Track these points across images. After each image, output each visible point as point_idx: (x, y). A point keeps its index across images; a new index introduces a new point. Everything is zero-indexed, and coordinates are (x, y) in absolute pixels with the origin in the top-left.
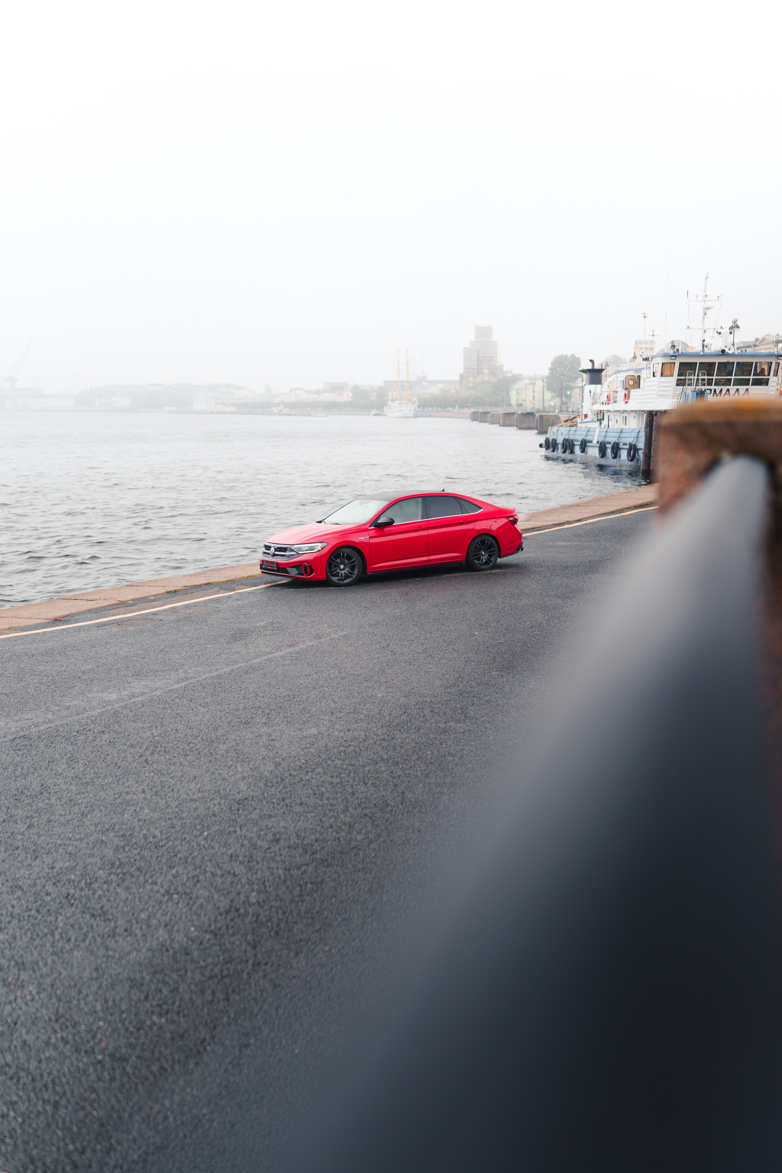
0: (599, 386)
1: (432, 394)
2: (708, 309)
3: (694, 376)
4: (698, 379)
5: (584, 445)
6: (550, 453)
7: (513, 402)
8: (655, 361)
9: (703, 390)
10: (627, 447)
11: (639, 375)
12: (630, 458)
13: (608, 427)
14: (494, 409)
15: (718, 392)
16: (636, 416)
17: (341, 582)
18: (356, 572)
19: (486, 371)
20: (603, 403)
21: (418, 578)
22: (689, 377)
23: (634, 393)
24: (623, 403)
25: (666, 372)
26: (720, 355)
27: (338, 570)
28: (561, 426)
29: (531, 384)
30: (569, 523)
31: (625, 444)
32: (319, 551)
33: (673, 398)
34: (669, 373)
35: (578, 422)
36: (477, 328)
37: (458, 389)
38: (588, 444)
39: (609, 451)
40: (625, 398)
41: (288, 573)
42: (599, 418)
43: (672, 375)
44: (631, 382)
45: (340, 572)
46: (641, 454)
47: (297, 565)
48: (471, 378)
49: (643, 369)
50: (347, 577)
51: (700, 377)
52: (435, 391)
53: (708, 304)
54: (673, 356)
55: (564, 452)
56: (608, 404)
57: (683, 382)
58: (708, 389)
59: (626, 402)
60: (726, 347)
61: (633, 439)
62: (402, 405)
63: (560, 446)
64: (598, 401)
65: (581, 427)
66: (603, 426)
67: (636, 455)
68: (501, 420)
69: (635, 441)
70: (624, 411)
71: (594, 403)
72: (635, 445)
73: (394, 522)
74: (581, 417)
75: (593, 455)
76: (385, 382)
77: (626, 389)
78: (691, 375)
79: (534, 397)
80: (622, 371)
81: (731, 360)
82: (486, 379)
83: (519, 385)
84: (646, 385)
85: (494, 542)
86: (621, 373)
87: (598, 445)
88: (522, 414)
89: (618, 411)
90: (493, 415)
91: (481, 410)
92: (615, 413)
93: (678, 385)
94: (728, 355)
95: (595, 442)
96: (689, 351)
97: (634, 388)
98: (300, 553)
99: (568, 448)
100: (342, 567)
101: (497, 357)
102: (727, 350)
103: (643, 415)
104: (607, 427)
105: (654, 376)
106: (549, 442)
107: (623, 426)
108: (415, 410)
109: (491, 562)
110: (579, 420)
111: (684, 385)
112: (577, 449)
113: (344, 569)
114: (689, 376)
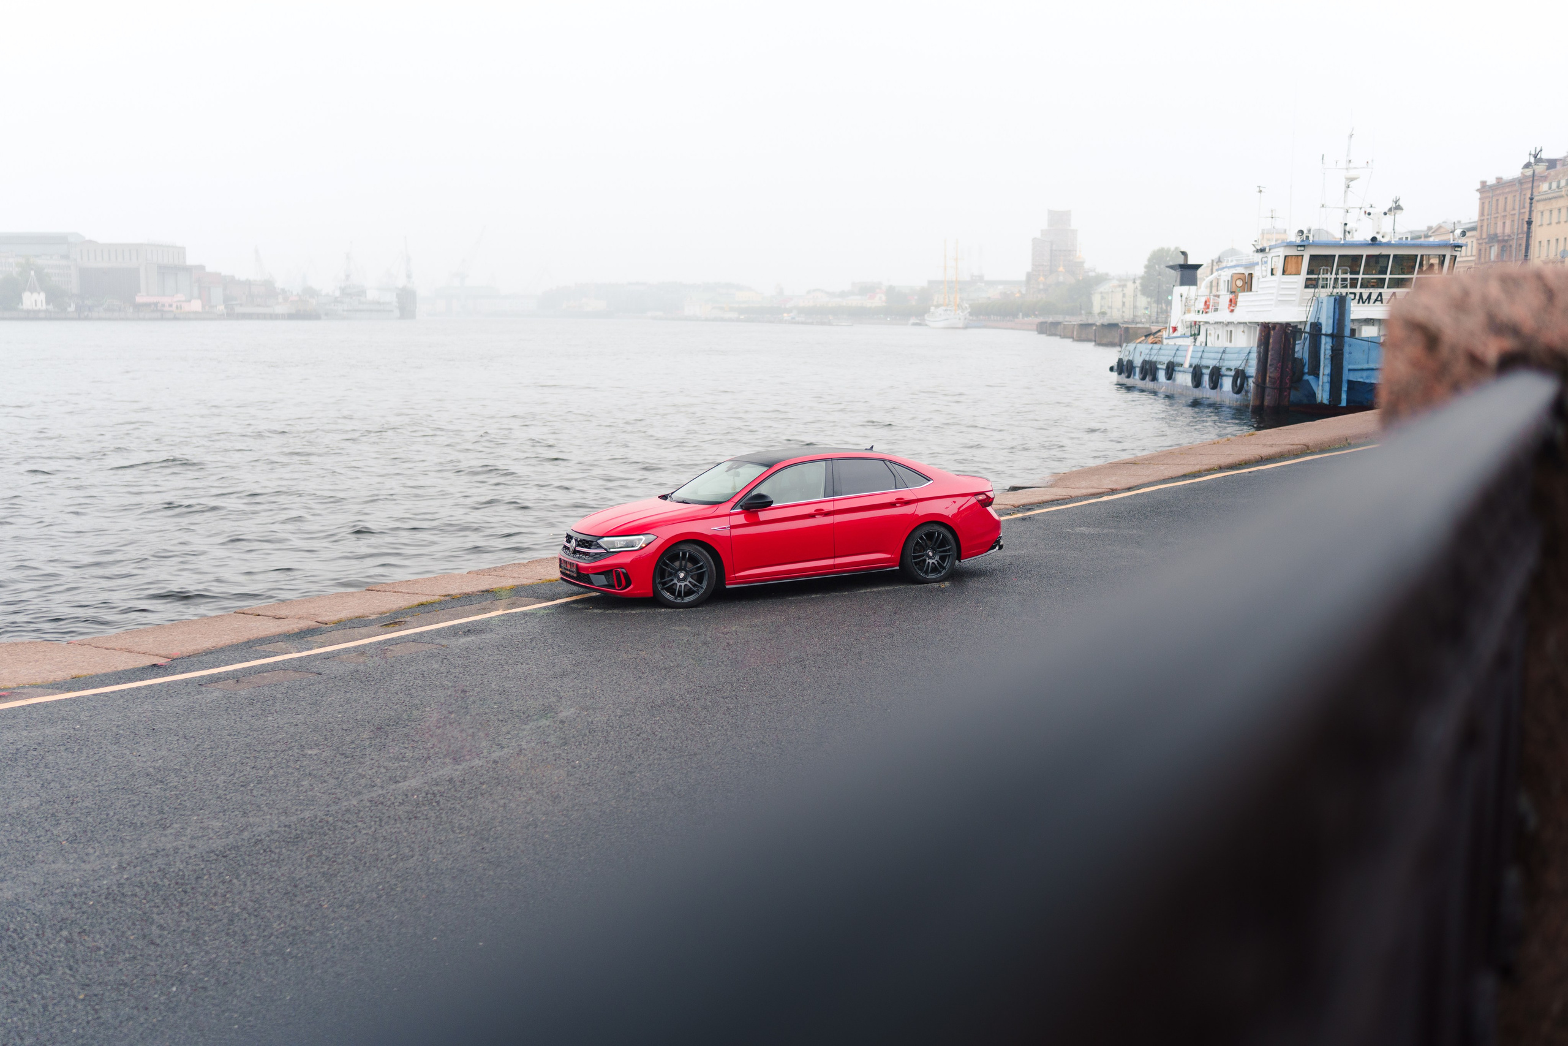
0: (1193, 288)
1: (989, 298)
2: (1352, 180)
3: (1331, 274)
4: (1336, 279)
5: (1171, 369)
6: (1123, 379)
7: (1096, 309)
8: (1274, 253)
9: (1344, 294)
10: (1233, 373)
11: (1251, 272)
12: (1236, 390)
13: (1206, 345)
14: (1068, 318)
15: (1365, 297)
16: (1246, 330)
17: (679, 600)
18: (704, 585)
19: (1061, 269)
20: (1199, 312)
21: (816, 593)
22: (1323, 276)
23: (1243, 297)
24: (1228, 311)
25: (1289, 269)
26: (1369, 245)
27: (675, 581)
28: (1140, 343)
29: (1120, 286)
30: (1113, 491)
31: (1229, 369)
32: (642, 548)
33: (1300, 305)
34: (1294, 270)
35: (1164, 336)
36: (1050, 212)
37: (1024, 292)
38: (1177, 368)
39: (1206, 379)
40: (1230, 305)
41: (591, 583)
42: (1193, 333)
43: (1299, 274)
44: (1240, 283)
45: (679, 584)
46: (1251, 383)
47: (606, 571)
48: (1042, 278)
49: (1257, 264)
50: (689, 592)
51: (1340, 276)
52: (993, 294)
53: (1352, 173)
54: (1301, 246)
55: (1143, 379)
56: (1206, 312)
57: (1314, 282)
58: (1351, 293)
59: (1232, 311)
60: (1378, 233)
61: (1241, 362)
62: (949, 312)
63: (1138, 370)
64: (1192, 309)
65: (1167, 344)
66: (1198, 343)
67: (1245, 385)
68: (1075, 333)
69: (1243, 365)
70: (1228, 323)
71: (1187, 310)
72: (1243, 371)
73: (771, 502)
74: (1167, 330)
75: (1184, 384)
76: (930, 282)
77: (1232, 292)
78: (1327, 273)
79: (1124, 304)
80: (1226, 267)
81: (1385, 252)
82: (1061, 279)
83: (1105, 288)
84: (1260, 286)
85: (950, 536)
86: (1225, 270)
87: (1191, 369)
88: (1103, 326)
89: (1220, 322)
90: (1065, 327)
91: (1050, 319)
92: (1216, 326)
93: (1307, 286)
94: (1381, 245)
95: (1187, 365)
96: (1324, 239)
97: (1244, 291)
98: (612, 550)
99: (1149, 372)
100: (682, 575)
101: (1076, 251)
102: (1379, 237)
103: (1255, 328)
104: (1204, 344)
105: (1272, 274)
106: (1123, 365)
107: (1228, 344)
108: (965, 319)
109: (944, 568)
110: (1165, 334)
111: (1315, 286)
112: (1162, 375)
113: (684, 579)
114: (1323, 274)
